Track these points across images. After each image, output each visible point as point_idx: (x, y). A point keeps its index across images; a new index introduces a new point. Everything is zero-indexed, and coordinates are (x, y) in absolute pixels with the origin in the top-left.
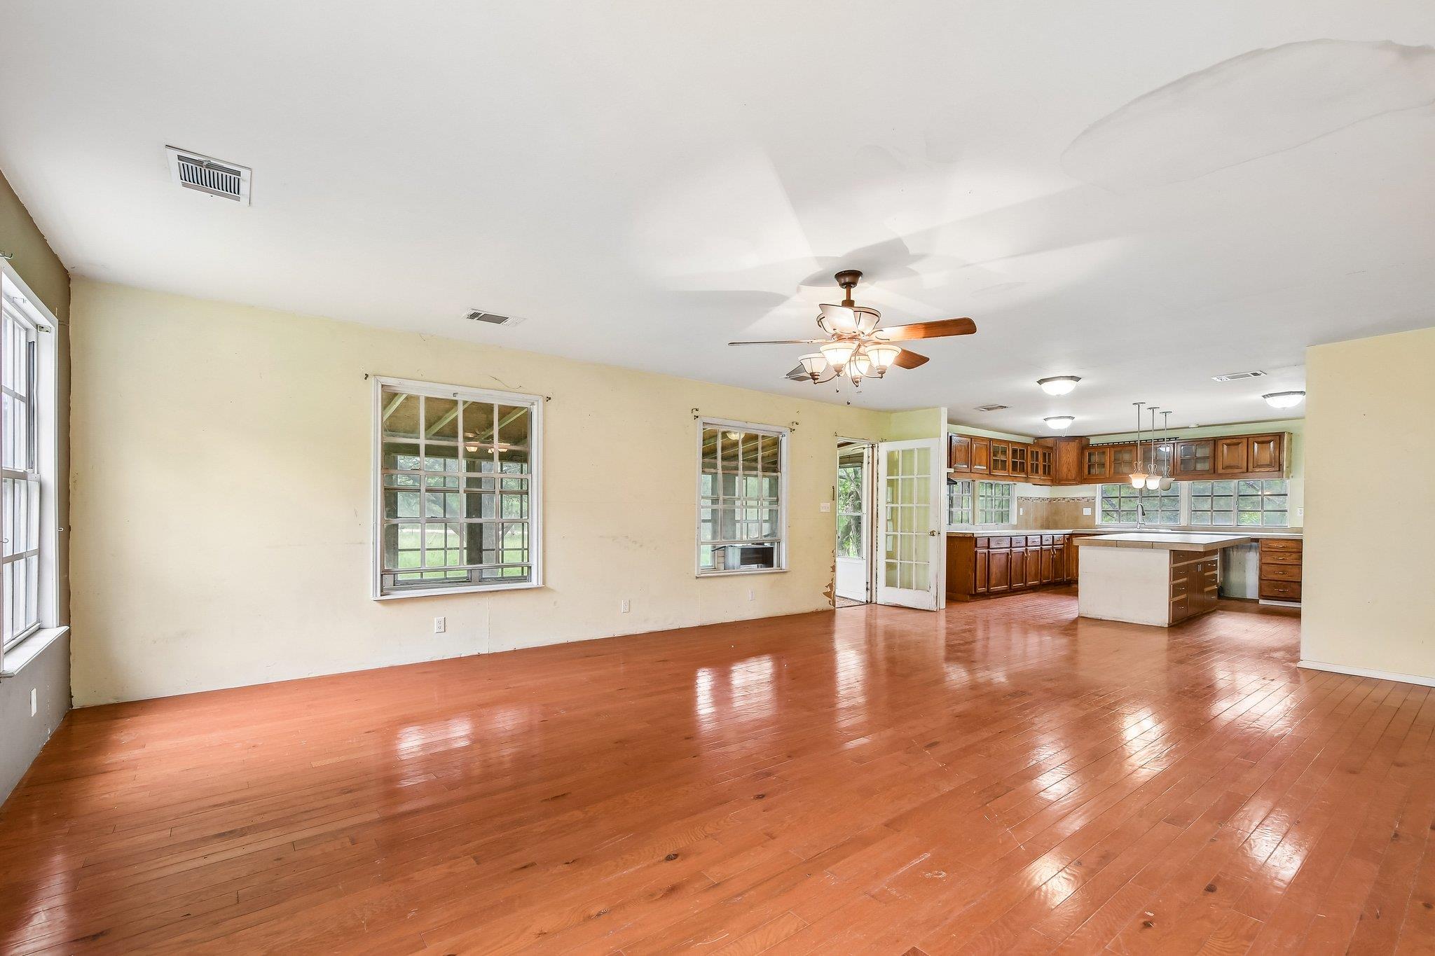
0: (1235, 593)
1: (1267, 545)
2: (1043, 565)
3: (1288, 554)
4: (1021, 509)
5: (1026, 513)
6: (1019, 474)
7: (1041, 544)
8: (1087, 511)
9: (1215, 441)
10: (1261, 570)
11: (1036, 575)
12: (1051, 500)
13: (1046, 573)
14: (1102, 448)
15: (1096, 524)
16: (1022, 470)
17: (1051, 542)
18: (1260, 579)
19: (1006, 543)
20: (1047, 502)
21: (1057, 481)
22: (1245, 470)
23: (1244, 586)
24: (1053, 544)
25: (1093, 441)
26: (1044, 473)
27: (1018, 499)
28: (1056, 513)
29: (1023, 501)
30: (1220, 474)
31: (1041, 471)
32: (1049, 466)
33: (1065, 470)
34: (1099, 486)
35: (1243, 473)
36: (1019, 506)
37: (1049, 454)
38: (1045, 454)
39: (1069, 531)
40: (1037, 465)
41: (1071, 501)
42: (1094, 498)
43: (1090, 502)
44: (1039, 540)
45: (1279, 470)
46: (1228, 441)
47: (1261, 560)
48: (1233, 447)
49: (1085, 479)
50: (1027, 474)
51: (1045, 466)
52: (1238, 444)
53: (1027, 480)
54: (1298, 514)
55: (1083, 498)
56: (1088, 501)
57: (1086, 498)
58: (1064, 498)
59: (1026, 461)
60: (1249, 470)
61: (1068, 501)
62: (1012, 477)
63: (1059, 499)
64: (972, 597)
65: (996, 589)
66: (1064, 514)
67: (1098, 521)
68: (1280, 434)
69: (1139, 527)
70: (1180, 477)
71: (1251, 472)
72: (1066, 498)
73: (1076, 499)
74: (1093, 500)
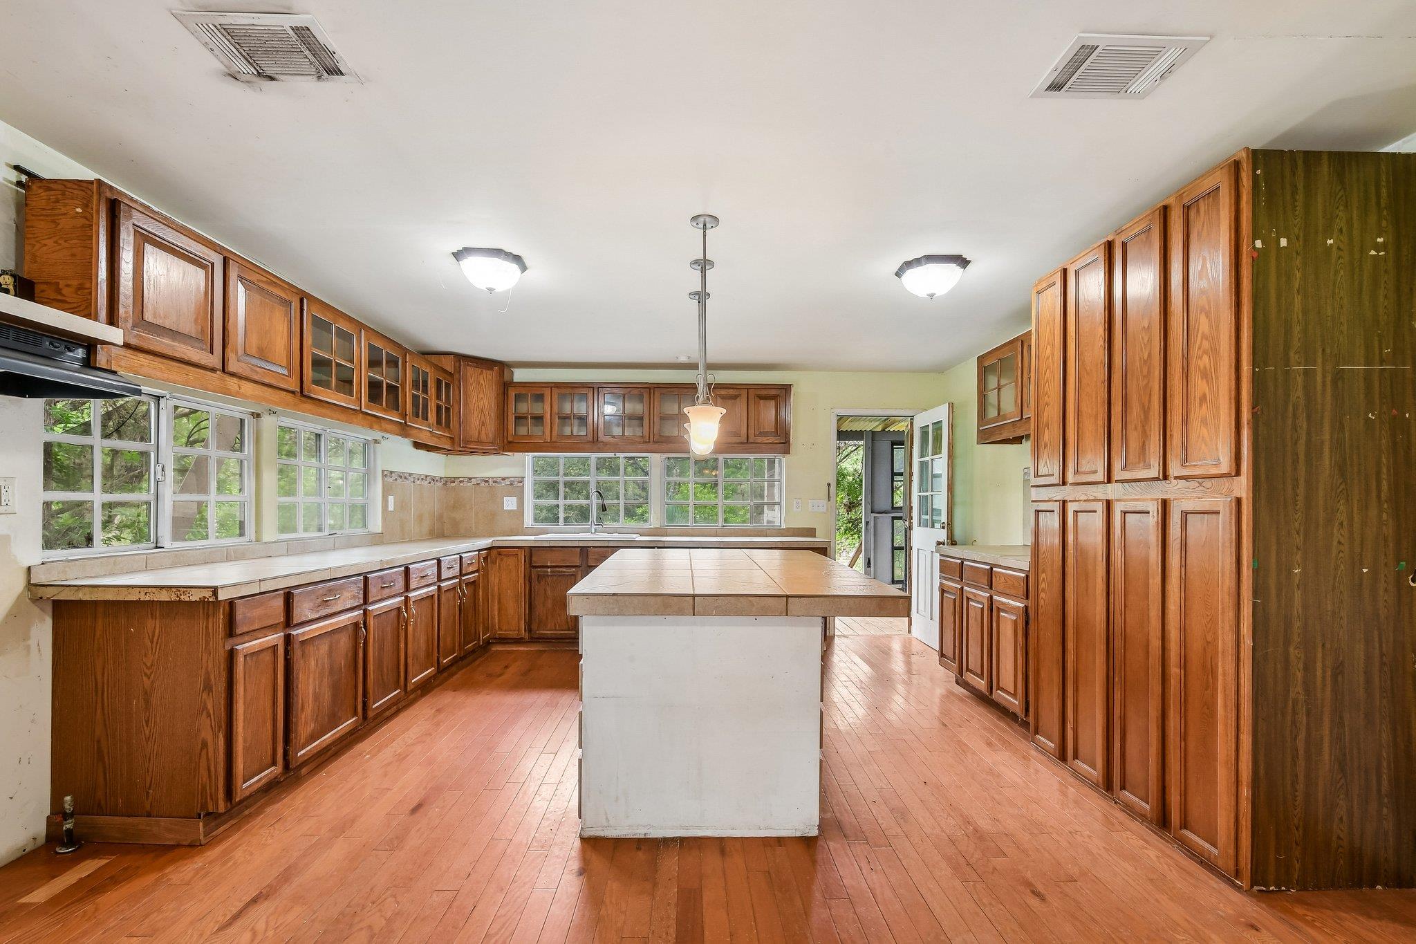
2: (442, 624)
4: (391, 499)
5: (402, 505)
6: (385, 411)
7: (440, 579)
8: (510, 504)
11: (428, 655)
12: (448, 481)
13: (449, 639)
14: (537, 391)
15: (525, 526)
16: (394, 405)
17: (456, 571)
19: (349, 596)
20: (441, 484)
21: (461, 445)
22: (744, 440)
24: (461, 574)
25: (520, 375)
26: (439, 422)
27: (384, 475)
28: (456, 505)
29: (393, 479)
31: (432, 416)
32: (447, 410)
33: (475, 422)
34: (529, 457)
35: (742, 443)
36: (386, 492)
37: (447, 385)
38: (439, 382)
39: (485, 542)
40: (425, 401)
41: (482, 484)
42: (522, 480)
43: (515, 486)
44: (435, 569)
45: (786, 443)
46: (723, 392)
48: (729, 402)
49: (510, 442)
50: (404, 416)
51: (439, 408)
52: (735, 397)
53: (403, 430)
54: (795, 509)
55: (504, 479)
56: (511, 484)
57: (508, 478)
58: (470, 479)
59: (401, 385)
60: (750, 440)
61: (478, 484)
62: (369, 418)
63: (461, 479)
64: (213, 824)
65: (310, 750)
66: (471, 508)
67: (528, 520)
68: (786, 389)
69: (593, 531)
70: (656, 446)
71: (752, 443)
72: (475, 478)
73: (491, 481)
74: (520, 484)
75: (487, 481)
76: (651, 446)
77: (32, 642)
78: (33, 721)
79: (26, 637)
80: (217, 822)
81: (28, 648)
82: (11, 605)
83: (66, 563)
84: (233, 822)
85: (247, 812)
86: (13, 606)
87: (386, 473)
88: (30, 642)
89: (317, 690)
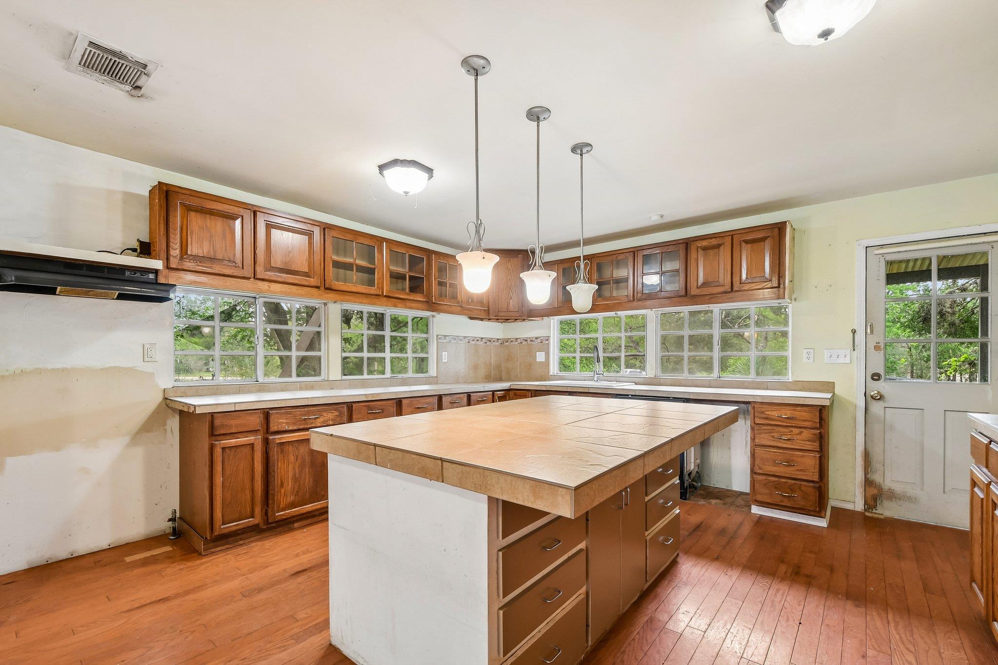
0: (717, 481)
1: (763, 413)
3: (796, 431)
4: (445, 354)
5: (455, 359)
6: (408, 294)
8: (540, 357)
9: (687, 243)
10: (753, 455)
12: (504, 341)
15: (551, 373)
18: (753, 472)
20: (498, 344)
21: (494, 315)
22: (728, 288)
23: (728, 471)
27: (439, 338)
28: (509, 358)
29: (449, 341)
30: (695, 296)
31: (462, 295)
33: (504, 297)
34: (554, 320)
35: (726, 292)
36: (441, 349)
39: (503, 385)
40: (453, 285)
41: (524, 343)
42: (549, 338)
43: (544, 343)
45: (779, 287)
46: (705, 243)
47: (753, 439)
48: (711, 252)
49: (531, 310)
50: (429, 297)
52: (718, 246)
53: (430, 307)
54: (805, 360)
55: (537, 338)
56: (541, 342)
57: (539, 337)
58: (517, 339)
59: (425, 276)
60: (735, 288)
61: (521, 343)
62: (393, 300)
63: (511, 340)
64: (212, 544)
65: (288, 513)
66: (517, 360)
67: (554, 369)
68: (780, 228)
69: (596, 379)
70: (640, 303)
71: (736, 291)
72: (520, 338)
73: (529, 340)
74: (547, 342)
75: (526, 341)
76: (635, 303)
77: (168, 427)
78: (168, 467)
79: (165, 425)
80: (214, 544)
81: (165, 430)
82: (155, 408)
83: (186, 388)
84: (228, 546)
85: (241, 542)
86: (156, 409)
87: (440, 336)
88: (166, 427)
89: (297, 475)
